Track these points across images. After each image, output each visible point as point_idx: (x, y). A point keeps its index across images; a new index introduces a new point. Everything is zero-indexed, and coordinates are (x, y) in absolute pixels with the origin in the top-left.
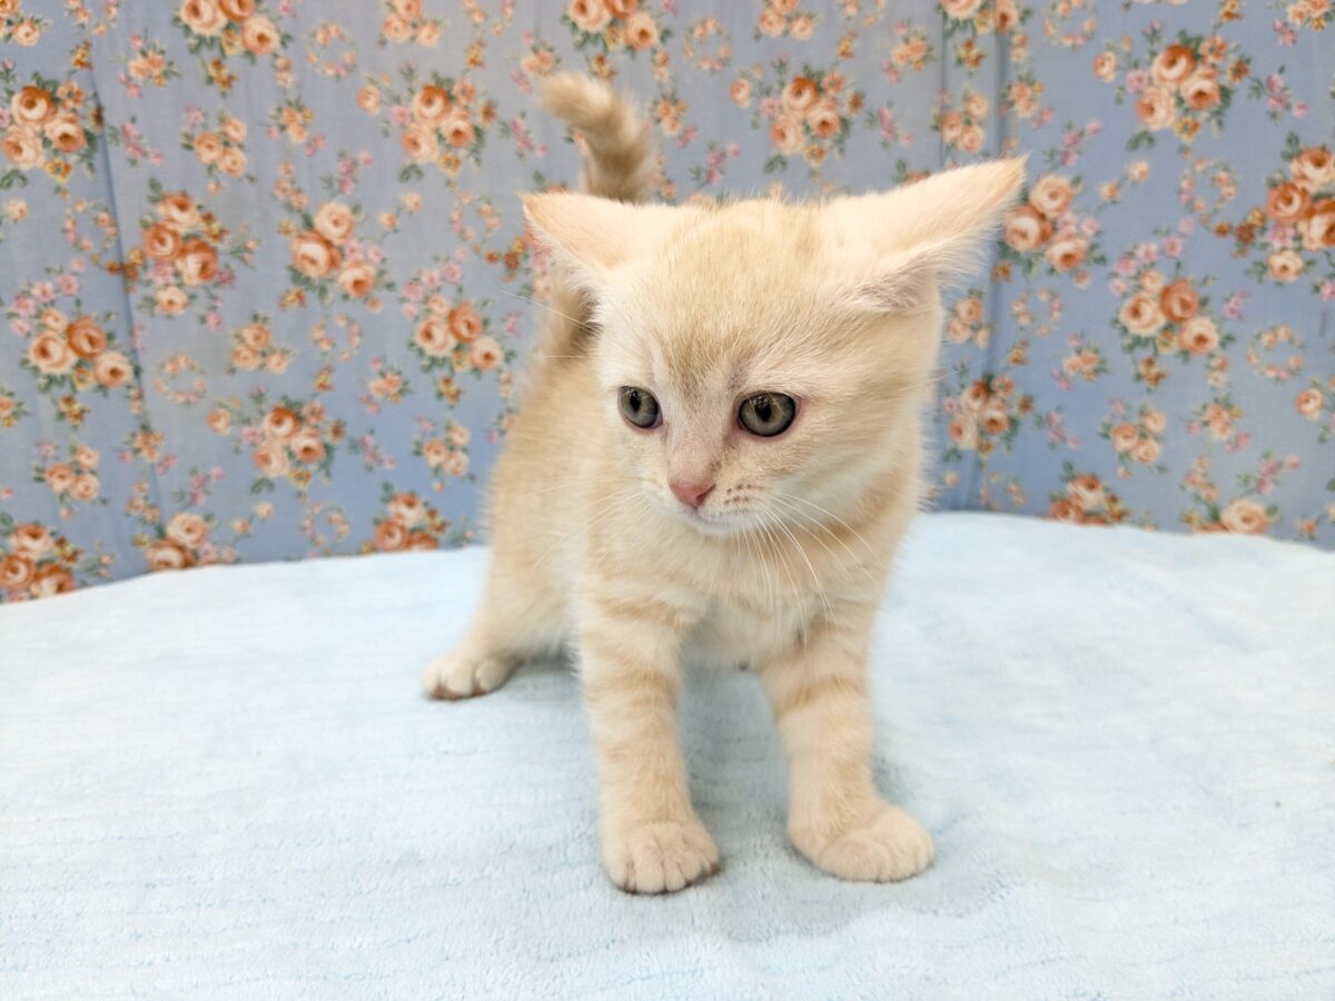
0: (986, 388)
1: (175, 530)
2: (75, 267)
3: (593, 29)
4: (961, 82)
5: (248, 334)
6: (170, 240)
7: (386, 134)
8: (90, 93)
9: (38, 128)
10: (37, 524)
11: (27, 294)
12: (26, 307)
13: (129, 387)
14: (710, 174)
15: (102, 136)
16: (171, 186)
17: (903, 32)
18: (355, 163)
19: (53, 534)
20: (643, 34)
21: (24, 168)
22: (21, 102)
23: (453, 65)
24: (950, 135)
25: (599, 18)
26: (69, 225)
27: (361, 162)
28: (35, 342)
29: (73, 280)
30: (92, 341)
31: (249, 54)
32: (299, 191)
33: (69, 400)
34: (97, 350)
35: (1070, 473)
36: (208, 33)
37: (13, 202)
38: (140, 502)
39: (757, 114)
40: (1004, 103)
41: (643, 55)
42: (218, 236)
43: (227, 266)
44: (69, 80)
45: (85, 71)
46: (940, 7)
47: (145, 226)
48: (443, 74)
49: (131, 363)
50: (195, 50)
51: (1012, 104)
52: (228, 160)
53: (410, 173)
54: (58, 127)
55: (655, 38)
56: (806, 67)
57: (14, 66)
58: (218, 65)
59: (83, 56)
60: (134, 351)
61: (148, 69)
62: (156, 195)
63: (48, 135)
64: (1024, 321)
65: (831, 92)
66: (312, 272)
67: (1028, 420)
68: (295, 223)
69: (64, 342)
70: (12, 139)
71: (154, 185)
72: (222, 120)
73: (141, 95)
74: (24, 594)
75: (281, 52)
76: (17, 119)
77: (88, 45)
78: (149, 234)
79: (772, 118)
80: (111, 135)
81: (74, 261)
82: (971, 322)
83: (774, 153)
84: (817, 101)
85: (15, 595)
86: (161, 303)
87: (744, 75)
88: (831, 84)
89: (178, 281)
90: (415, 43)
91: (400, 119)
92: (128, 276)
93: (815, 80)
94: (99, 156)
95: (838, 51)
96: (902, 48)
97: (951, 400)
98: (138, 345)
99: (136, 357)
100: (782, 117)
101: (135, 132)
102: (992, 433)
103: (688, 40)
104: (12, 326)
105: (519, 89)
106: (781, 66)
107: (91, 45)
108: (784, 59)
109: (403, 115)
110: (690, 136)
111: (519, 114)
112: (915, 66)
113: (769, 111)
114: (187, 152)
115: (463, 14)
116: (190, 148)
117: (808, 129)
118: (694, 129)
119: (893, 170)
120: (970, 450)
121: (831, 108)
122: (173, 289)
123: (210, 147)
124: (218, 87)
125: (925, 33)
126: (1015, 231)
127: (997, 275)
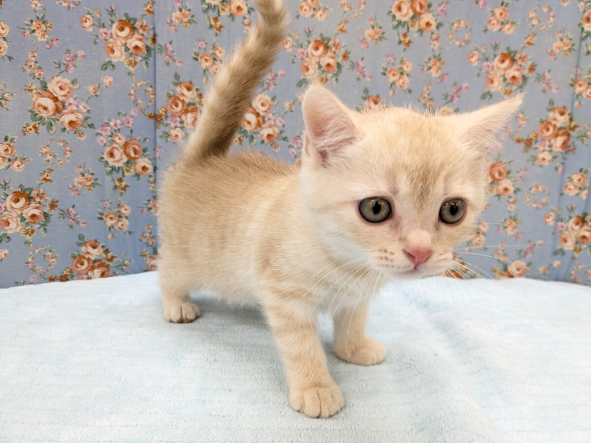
0: (582, 220)
2: (133, 114)
3: (403, 19)
4: (587, 63)
6: (180, 105)
7: (293, 62)
8: (151, 27)
9: (124, 42)
10: (96, 241)
11: (108, 124)
12: (106, 131)
13: (150, 176)
14: (453, 98)
15: (154, 49)
16: (184, 78)
17: (560, 35)
18: (276, 75)
19: (103, 247)
20: (428, 24)
21: (114, 61)
22: (117, 27)
23: (331, 31)
24: (578, 89)
25: (407, 14)
26: (132, 92)
27: (279, 75)
28: (108, 149)
29: (131, 119)
30: (135, 151)
31: (232, 16)
33: (120, 180)
34: (137, 156)
36: (213, 3)
37: (106, 77)
38: (147, 235)
39: (480, 70)
41: (427, 34)
44: (142, 19)
45: (151, 15)
46: (580, 24)
47: (170, 96)
48: (325, 35)
49: (152, 164)
50: (206, 11)
52: (214, 67)
53: (302, 83)
54: (134, 42)
55: (433, 27)
56: (508, 48)
57: (116, 8)
58: (216, 19)
59: (151, 7)
60: (155, 158)
61: (181, 18)
62: (177, 82)
63: (128, 45)
65: (520, 62)
66: (248, 128)
69: (122, 151)
70: (110, 45)
71: (177, 76)
72: (214, 47)
73: (176, 30)
74: (85, 276)
75: (247, 16)
76: (114, 36)
77: (153, 2)
78: (171, 100)
79: (487, 72)
80: (159, 49)
81: (132, 110)
82: (579, 186)
83: (486, 90)
84: (512, 66)
85: (80, 276)
86: (172, 136)
87: (476, 50)
88: (520, 58)
89: (182, 126)
90: (314, 18)
91: (301, 55)
92: (157, 121)
93: (512, 55)
94: (151, 59)
95: (526, 41)
96: (559, 43)
97: (563, 224)
98: (157, 156)
99: (155, 162)
100: (492, 72)
101: (171, 49)
102: (583, 243)
103: (450, 29)
104: (98, 139)
105: (362, 46)
106: (496, 47)
107: (155, 2)
108: (498, 43)
109: (303, 53)
110: (445, 77)
111: (360, 58)
112: (565, 53)
113: (487, 68)
114: (194, 61)
115: (339, 6)
116: (196, 59)
117: (505, 80)
118: (447, 74)
119: (547, 105)
120: (570, 250)
121: (518, 70)
122: (178, 129)
123: (206, 60)
124: (214, 30)
125: (571, 37)
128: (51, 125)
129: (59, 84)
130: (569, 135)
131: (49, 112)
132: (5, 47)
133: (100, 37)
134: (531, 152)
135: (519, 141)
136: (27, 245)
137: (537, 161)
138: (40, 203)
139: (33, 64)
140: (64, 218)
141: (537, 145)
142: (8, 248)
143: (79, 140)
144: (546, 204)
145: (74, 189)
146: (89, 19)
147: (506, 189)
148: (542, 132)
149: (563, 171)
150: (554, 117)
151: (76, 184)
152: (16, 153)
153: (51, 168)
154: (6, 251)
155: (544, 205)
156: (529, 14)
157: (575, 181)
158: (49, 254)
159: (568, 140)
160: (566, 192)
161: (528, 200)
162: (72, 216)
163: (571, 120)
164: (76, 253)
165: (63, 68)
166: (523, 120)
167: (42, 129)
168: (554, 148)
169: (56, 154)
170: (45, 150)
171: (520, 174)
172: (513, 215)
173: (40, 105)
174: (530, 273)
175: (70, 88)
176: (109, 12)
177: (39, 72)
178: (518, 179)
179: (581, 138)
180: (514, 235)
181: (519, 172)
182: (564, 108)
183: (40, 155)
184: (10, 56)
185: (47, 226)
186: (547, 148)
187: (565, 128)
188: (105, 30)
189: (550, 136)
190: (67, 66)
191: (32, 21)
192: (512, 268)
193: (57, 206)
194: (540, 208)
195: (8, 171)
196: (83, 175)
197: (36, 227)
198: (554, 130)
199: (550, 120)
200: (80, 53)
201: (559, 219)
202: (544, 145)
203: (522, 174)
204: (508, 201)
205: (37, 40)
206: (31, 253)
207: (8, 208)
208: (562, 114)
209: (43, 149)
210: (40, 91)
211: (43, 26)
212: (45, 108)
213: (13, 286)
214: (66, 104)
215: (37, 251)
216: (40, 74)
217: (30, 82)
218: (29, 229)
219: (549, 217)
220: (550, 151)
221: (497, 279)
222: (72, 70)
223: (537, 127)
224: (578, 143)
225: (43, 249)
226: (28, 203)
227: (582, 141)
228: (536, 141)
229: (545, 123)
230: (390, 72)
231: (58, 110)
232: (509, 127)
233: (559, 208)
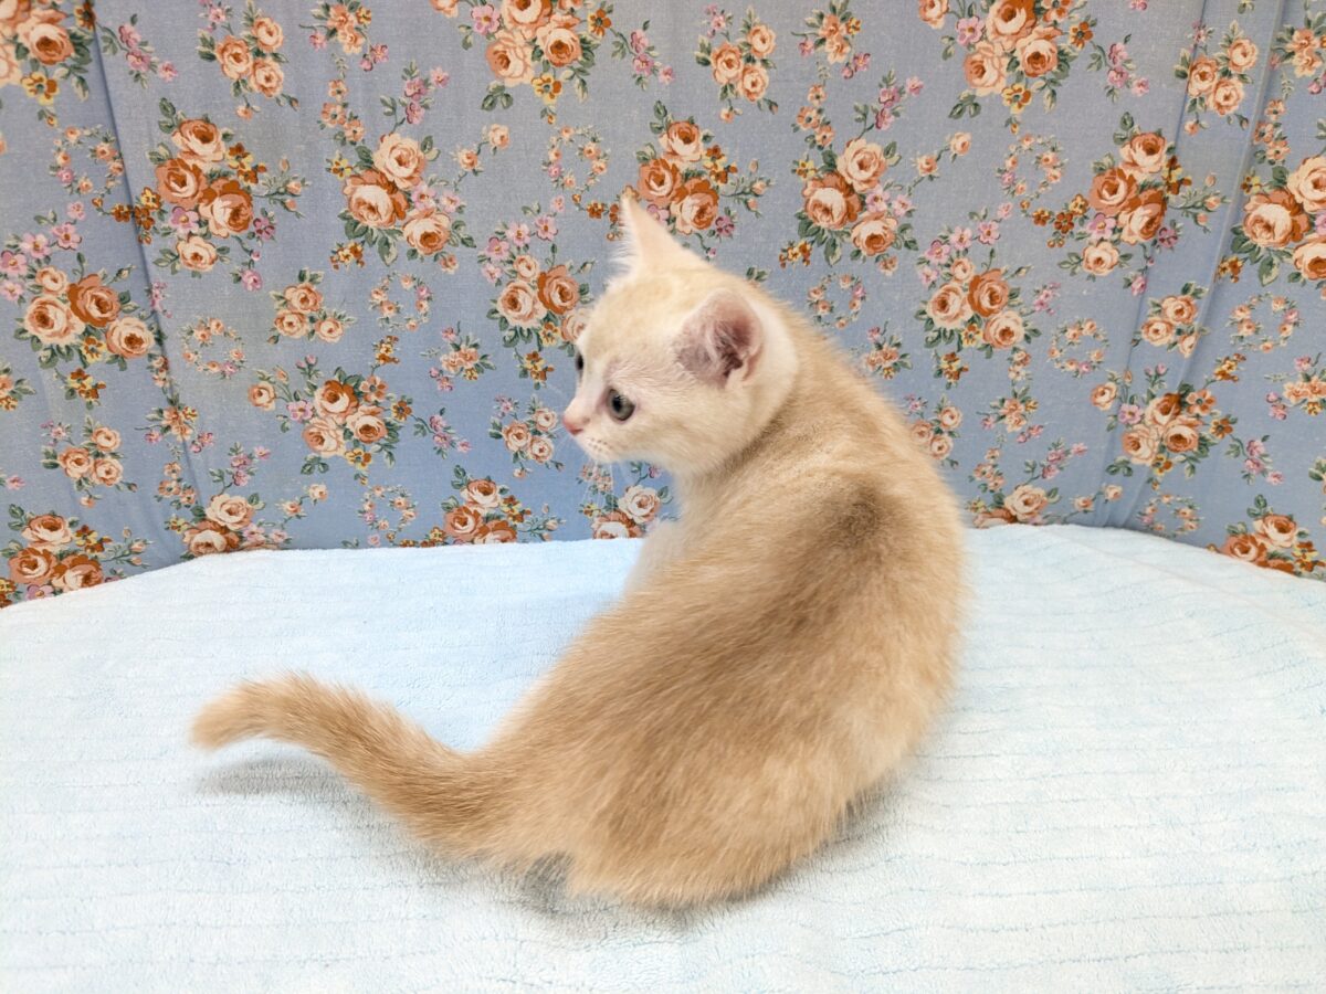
0: (1178, 403)
1: (214, 512)
2: (73, 215)
4: (1225, 18)
5: (294, 296)
6: (190, 179)
7: (466, 45)
9: (8, 32)
10: (53, 515)
11: (16, 249)
12: (15, 265)
13: (151, 357)
14: (880, 116)
15: (94, 40)
16: (189, 110)
18: (426, 83)
19: (72, 524)
24: (1197, 86)
26: (60, 160)
27: (432, 80)
28: (31, 308)
29: (71, 230)
30: (100, 304)
32: (353, 118)
33: (79, 375)
34: (107, 315)
35: (1260, 509)
38: (172, 483)
39: (952, 39)
40: (1280, 53)
42: (253, 175)
43: (265, 213)
47: (159, 161)
49: (151, 329)
51: (1291, 55)
52: (261, 75)
53: (497, 99)
54: (35, 29)
60: (154, 312)
62: (169, 121)
63: (21, 40)
64: (1245, 331)
65: (1053, 15)
66: (371, 222)
67: (1222, 443)
68: (350, 160)
69: (66, 307)
71: (167, 108)
72: (251, 21)
78: (164, 171)
79: (970, 45)
80: (105, 39)
81: (70, 206)
82: (1178, 325)
83: (966, 93)
84: (1033, 26)
85: (34, 591)
86: (184, 258)
88: (1053, 5)
89: (204, 230)
91: (485, 24)
92: (140, 223)
94: (92, 67)
97: (1134, 408)
98: (157, 307)
99: (157, 322)
100: (983, 44)
101: (137, 36)
102: (1176, 451)
109: (488, 19)
110: (860, 63)
111: (640, 24)
113: (968, 34)
114: (206, 62)
116: (210, 57)
117: (1014, 63)
118: (867, 54)
119: (1116, 127)
120: (1144, 466)
121: (1048, 37)
122: (198, 240)
123: (237, 58)
126: (1258, 220)
127: (1224, 269)
130: (1164, 202)
134: (1070, 245)
135: (1040, 219)
137: (1083, 264)
141: (1086, 229)
144: (1099, 363)
147: (1007, 333)
148: (1100, 196)
149: (1144, 288)
150: (1131, 158)
155: (1093, 366)
157: (1170, 313)
159: (1162, 213)
160: (1146, 337)
161: (1058, 355)
163: (1173, 164)
164: (13, 546)
166: (1053, 168)
168: (1124, 236)
171: (1042, 295)
172: (1021, 389)
178: (1037, 308)
179: (1194, 211)
180: (1022, 433)
181: (1038, 293)
182: (1159, 134)
186: (1108, 235)
187: (1156, 186)
189: (1118, 205)
192: (1014, 502)
194: (1084, 373)
198: (1129, 190)
199: (1120, 166)
201: (1125, 397)
202: (1103, 229)
203: (1047, 296)
204: (1011, 360)
208: (1151, 151)
219: (1103, 393)
220: (1116, 243)
221: (981, 524)
223: (1088, 184)
224: (1184, 223)
227: (1195, 217)
228: (1084, 219)
229: (1107, 174)
230: (719, 56)
232: (1020, 185)
233: (1127, 373)
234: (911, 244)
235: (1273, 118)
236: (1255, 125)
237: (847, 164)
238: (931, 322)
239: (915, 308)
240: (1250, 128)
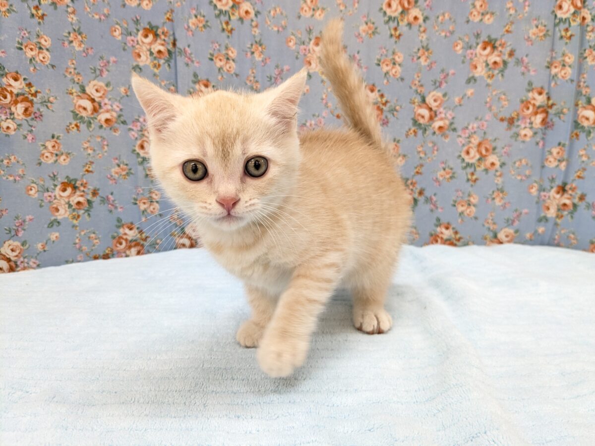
0: (562, 189)
1: (189, 230)
3: (393, 15)
4: (561, 46)
7: (297, 58)
8: (172, 33)
9: (148, 47)
10: (132, 224)
11: (138, 120)
12: (136, 126)
14: (441, 83)
15: (175, 52)
16: (202, 77)
17: (535, 22)
18: (282, 71)
20: (416, 18)
21: (141, 64)
22: (142, 35)
24: (554, 71)
25: (396, 10)
27: (285, 70)
28: (139, 142)
31: (241, 19)
32: (257, 82)
33: (151, 169)
36: (224, 9)
38: (175, 216)
39: (465, 57)
40: (582, 58)
41: (415, 28)
44: (163, 26)
45: (170, 23)
46: (553, 12)
47: (190, 93)
50: (218, 16)
51: (586, 58)
52: (228, 66)
54: (157, 47)
55: (421, 20)
56: (489, 37)
57: (140, 18)
58: (227, 23)
59: (170, 16)
61: (197, 23)
62: (196, 80)
63: (152, 50)
64: (584, 159)
65: (500, 49)
67: (582, 205)
70: (137, 51)
71: (195, 75)
72: (227, 48)
73: (193, 35)
74: (124, 255)
75: (255, 19)
76: (140, 42)
77: (172, 11)
79: (471, 59)
80: (179, 52)
82: (558, 158)
83: (471, 75)
84: (493, 52)
85: (119, 254)
87: (460, 39)
88: (500, 45)
90: (313, 18)
91: (304, 51)
93: (493, 42)
94: (173, 61)
95: (504, 30)
96: (535, 30)
97: (545, 193)
100: (476, 59)
101: (189, 52)
102: (564, 210)
103: (436, 22)
104: (130, 134)
105: (358, 41)
106: (478, 36)
107: (174, 11)
108: (479, 32)
110: (433, 65)
111: (356, 52)
112: (540, 38)
113: (470, 56)
114: (210, 62)
115: (336, 6)
116: (212, 60)
117: (487, 65)
118: (435, 62)
119: (526, 86)
120: (552, 217)
121: (499, 56)
123: (220, 60)
124: (226, 33)
125: (546, 23)
126: (583, 117)
127: (573, 136)
128: (90, 123)
129: (96, 87)
130: (547, 113)
131: (87, 111)
132: (48, 57)
133: (128, 44)
134: (514, 130)
135: (502, 120)
136: (74, 228)
137: (520, 137)
138: (83, 191)
139: (72, 70)
140: (104, 204)
141: (519, 123)
142: (58, 231)
143: (115, 135)
144: (529, 176)
145: (112, 178)
146: (118, 29)
147: (493, 164)
148: (523, 111)
149: (544, 145)
150: (533, 97)
151: (113, 174)
152: (62, 149)
153: (92, 161)
154: (57, 234)
155: (528, 177)
156: (506, 4)
157: (555, 154)
158: (93, 235)
159: (547, 117)
160: (547, 164)
161: (513, 173)
162: (111, 202)
163: (549, 98)
164: (115, 234)
165: (98, 72)
166: (505, 101)
167: (83, 127)
168: (534, 125)
169: (95, 148)
170: (86, 145)
171: (505, 150)
172: (500, 187)
173: (80, 106)
174: (518, 239)
175: (105, 90)
176: (135, 21)
177: (78, 77)
178: (504, 154)
179: (559, 115)
180: (502, 206)
181: (503, 148)
182: (542, 88)
183: (82, 150)
184: (53, 64)
185: (90, 211)
186: (528, 125)
187: (543, 107)
188: (132, 38)
189: (530, 114)
190: (101, 71)
191: (69, 33)
192: (501, 236)
193: (98, 194)
194: (524, 180)
195: (56, 164)
196: (119, 166)
197: (81, 212)
198: (533, 108)
199: (529, 100)
200: (112, 59)
201: (542, 189)
202: (525, 123)
203: (507, 149)
204: (495, 175)
205: (75, 50)
206: (78, 235)
207: (58, 197)
208: (540, 93)
209: (85, 144)
210: (79, 94)
211: (79, 37)
212: (85, 109)
213: (64, 264)
214: (102, 104)
215: (83, 233)
216: (79, 79)
217: (71, 86)
218: (75, 215)
219: (532, 188)
220: (531, 128)
221: (489, 245)
222: (105, 74)
223: (518, 106)
224: (556, 119)
225: (88, 231)
226: (74, 192)
227: (560, 117)
228: (518, 120)
229: (525, 103)
230: (384, 63)
231: (95, 110)
232: (493, 108)
233: (541, 179)
234: (454, 130)
235: (583, 80)
236: (577, 82)
237: (429, 100)
238: (463, 160)
239: (457, 154)
240: (575, 83)
